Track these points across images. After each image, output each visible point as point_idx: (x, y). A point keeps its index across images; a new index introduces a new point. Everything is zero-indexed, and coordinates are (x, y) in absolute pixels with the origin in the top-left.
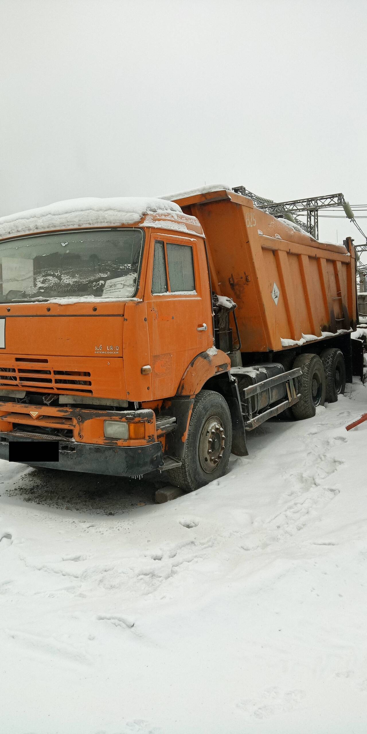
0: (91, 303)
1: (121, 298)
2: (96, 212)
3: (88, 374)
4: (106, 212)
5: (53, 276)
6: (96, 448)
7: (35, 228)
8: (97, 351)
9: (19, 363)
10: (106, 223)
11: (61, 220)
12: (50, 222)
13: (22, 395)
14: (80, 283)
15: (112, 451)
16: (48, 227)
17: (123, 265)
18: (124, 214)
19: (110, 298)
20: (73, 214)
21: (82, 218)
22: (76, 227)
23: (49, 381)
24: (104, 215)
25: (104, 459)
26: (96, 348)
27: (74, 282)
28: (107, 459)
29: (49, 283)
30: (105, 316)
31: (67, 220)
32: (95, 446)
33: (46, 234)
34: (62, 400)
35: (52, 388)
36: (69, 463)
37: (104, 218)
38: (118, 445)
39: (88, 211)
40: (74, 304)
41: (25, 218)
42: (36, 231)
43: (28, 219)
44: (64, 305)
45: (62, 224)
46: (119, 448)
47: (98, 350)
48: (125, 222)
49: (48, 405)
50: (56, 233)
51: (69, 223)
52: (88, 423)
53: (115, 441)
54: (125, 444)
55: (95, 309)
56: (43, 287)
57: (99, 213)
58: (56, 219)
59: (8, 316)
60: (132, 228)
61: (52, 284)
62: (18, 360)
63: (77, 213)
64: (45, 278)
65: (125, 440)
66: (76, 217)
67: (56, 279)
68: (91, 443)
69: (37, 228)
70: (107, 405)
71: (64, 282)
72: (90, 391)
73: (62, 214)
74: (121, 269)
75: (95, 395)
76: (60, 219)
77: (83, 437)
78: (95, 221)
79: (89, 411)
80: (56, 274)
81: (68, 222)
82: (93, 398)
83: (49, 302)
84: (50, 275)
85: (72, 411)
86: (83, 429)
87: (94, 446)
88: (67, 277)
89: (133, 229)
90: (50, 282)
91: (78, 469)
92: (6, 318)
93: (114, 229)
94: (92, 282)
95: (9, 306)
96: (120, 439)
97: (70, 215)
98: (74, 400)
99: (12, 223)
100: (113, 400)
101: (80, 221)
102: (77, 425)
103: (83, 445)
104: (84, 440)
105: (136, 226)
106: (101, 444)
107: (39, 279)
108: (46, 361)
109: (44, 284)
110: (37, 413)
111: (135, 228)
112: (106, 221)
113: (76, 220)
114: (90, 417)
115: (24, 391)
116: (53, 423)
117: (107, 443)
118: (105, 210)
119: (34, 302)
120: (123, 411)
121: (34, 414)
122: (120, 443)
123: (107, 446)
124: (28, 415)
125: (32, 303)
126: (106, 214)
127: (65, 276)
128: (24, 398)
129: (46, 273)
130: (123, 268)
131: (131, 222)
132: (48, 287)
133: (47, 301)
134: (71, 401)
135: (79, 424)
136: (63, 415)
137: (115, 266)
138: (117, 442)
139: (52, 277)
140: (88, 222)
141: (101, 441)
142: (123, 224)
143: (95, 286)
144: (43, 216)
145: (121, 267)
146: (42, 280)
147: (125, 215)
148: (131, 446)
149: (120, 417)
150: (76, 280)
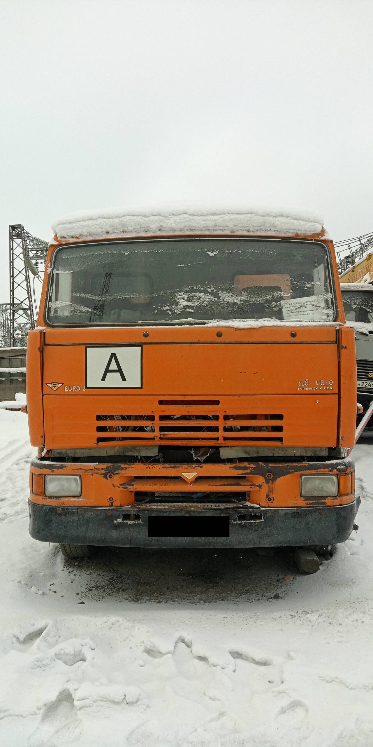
0: (283, 327)
1: (320, 322)
2: (262, 217)
3: (280, 417)
4: (277, 219)
5: (205, 292)
6: (294, 513)
7: (158, 230)
8: (301, 386)
9: (164, 407)
10: (274, 232)
11: (206, 222)
12: (186, 223)
13: (154, 452)
14: (251, 303)
15: (317, 513)
16: (181, 230)
17: (309, 283)
18: (303, 223)
19: (304, 322)
20: (226, 217)
21: (240, 223)
22: (227, 233)
23: (216, 429)
24: (274, 221)
25: (305, 526)
26: (300, 383)
27: (241, 301)
28: (310, 525)
29: (199, 301)
30: (310, 343)
31: (216, 224)
32: (294, 509)
33: (179, 239)
34: (224, 453)
35: (217, 439)
36: (251, 537)
37: (273, 226)
38: (328, 505)
39: (248, 215)
40: (260, 327)
41: (140, 215)
42: (159, 234)
43: (145, 216)
44: (244, 329)
45: (207, 228)
46: (328, 509)
47: (303, 386)
48: (300, 233)
49: (201, 462)
50: (196, 239)
51: (217, 228)
52: (281, 481)
53: (322, 501)
54: (337, 502)
55: (293, 335)
56: (191, 305)
57: (266, 218)
58: (198, 221)
59: (145, 344)
60: (312, 240)
61: (206, 302)
62: (161, 402)
63: (232, 217)
64: (191, 295)
65: (334, 497)
66: (231, 220)
67: (211, 297)
68: (286, 506)
69: (160, 230)
70: (296, 456)
71: (225, 300)
72: (280, 439)
73: (207, 215)
74: (307, 287)
75: (285, 443)
76: (204, 221)
77: (274, 499)
78: (257, 228)
79: (281, 465)
80: (210, 290)
81: (216, 225)
82: (283, 448)
83: (206, 325)
84: (200, 291)
85: (254, 466)
86: (274, 489)
87: (292, 510)
88: (228, 295)
89: (314, 242)
90: (202, 299)
91: (266, 543)
92: (143, 345)
93: (286, 240)
94: (270, 302)
95: (146, 330)
96: (327, 497)
97: (221, 217)
98: (246, 452)
99: (117, 220)
100: (306, 448)
101: (235, 226)
102: (265, 485)
103: (275, 511)
104: (275, 504)
105: (316, 239)
106: (302, 506)
107: (181, 295)
108: (217, 403)
109: (192, 302)
110: (196, 473)
111: (315, 240)
112: (273, 229)
113: (231, 225)
114: (284, 472)
115: (156, 446)
116: (221, 485)
117: (310, 504)
118: (274, 216)
119: (180, 324)
120: (328, 461)
121: (189, 475)
122: (329, 502)
123: (311, 508)
124: (179, 479)
125: (177, 326)
126: (277, 221)
127: (225, 293)
128: (158, 455)
129: (191, 288)
130: (310, 287)
131: (309, 233)
132: (200, 306)
133: (205, 323)
134: (242, 455)
135: (268, 483)
136: (241, 473)
137: (298, 283)
138: (324, 501)
139: (203, 294)
140: (247, 229)
141: (301, 503)
142: (297, 235)
143: (275, 307)
144: (173, 215)
145: (307, 285)
146: (186, 297)
147: (305, 225)
148: (343, 504)
149: (330, 469)
150: (243, 298)
